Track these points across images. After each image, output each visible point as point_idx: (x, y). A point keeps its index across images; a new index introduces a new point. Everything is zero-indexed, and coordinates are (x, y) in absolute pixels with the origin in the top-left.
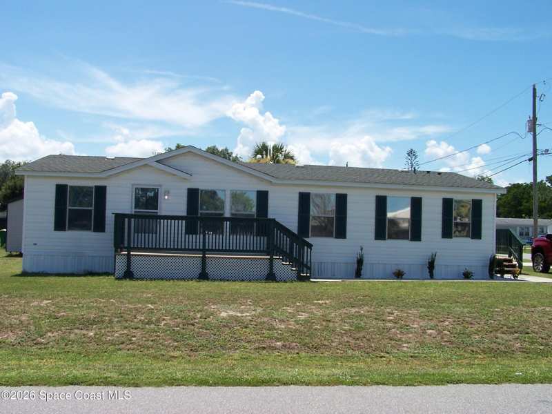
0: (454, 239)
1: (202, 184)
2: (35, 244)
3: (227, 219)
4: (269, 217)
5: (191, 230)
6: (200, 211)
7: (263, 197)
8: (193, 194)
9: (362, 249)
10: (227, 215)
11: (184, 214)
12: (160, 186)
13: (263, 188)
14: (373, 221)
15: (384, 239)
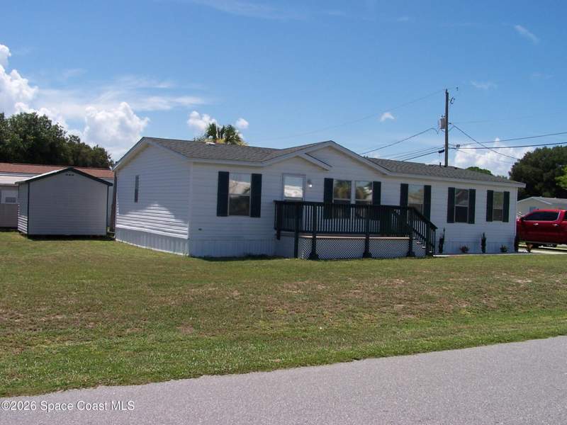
0: (494, 223)
1: (336, 175)
2: (200, 229)
3: (353, 206)
4: (382, 204)
5: (327, 215)
6: (334, 199)
7: (376, 187)
8: (328, 182)
9: (444, 230)
10: (353, 202)
11: (322, 201)
12: (304, 175)
13: (378, 180)
14: (446, 208)
15: (453, 222)
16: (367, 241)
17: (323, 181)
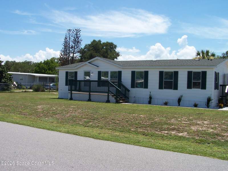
0: (193, 89)
1: (102, 70)
2: (61, 90)
5: (99, 85)
6: (101, 79)
9: (150, 93)
10: (109, 80)
12: (91, 71)
13: (120, 70)
14: (158, 81)
15: (162, 89)
16: (90, 95)
17: (98, 72)
